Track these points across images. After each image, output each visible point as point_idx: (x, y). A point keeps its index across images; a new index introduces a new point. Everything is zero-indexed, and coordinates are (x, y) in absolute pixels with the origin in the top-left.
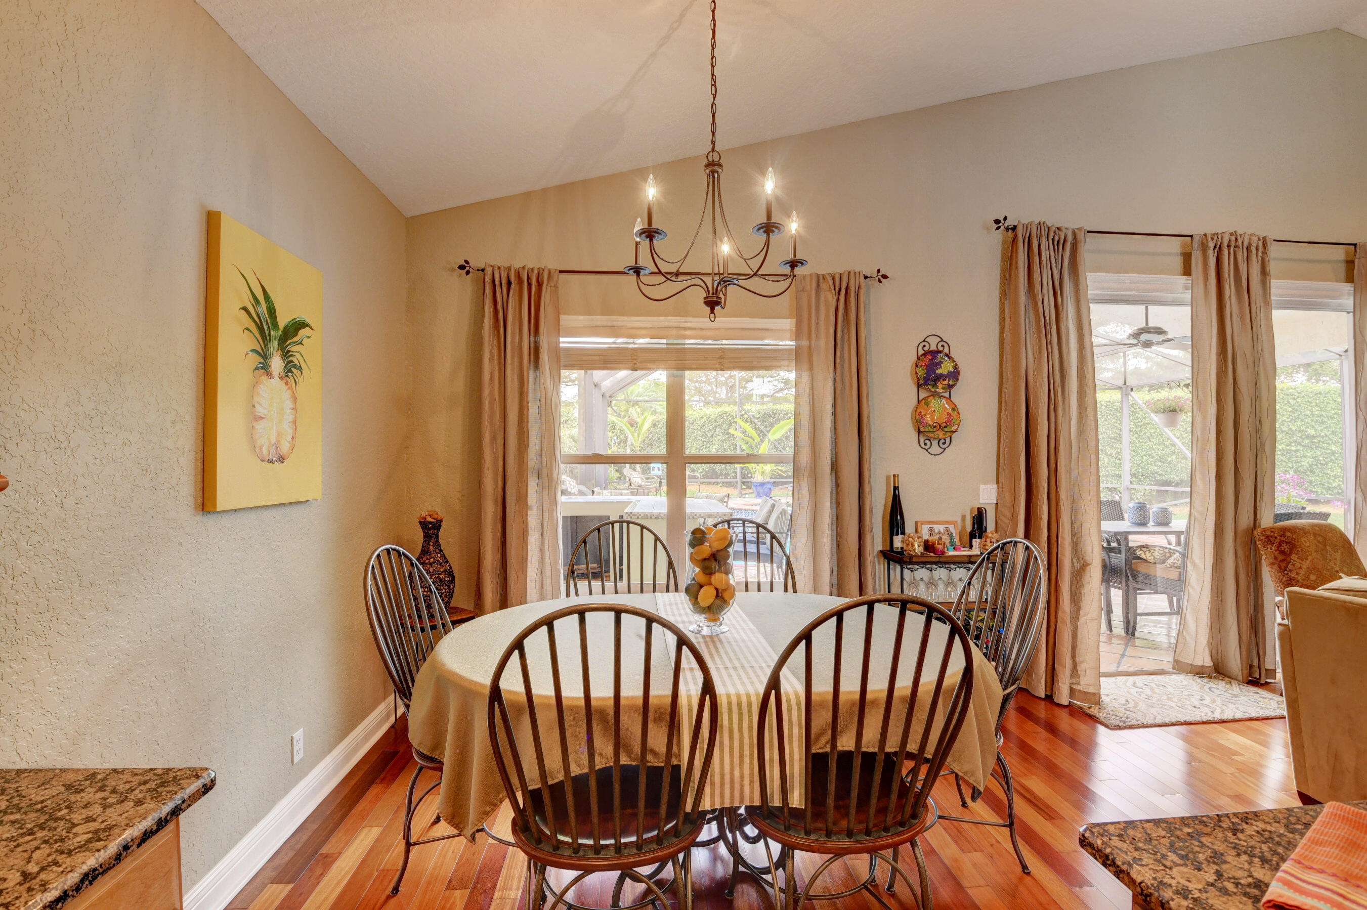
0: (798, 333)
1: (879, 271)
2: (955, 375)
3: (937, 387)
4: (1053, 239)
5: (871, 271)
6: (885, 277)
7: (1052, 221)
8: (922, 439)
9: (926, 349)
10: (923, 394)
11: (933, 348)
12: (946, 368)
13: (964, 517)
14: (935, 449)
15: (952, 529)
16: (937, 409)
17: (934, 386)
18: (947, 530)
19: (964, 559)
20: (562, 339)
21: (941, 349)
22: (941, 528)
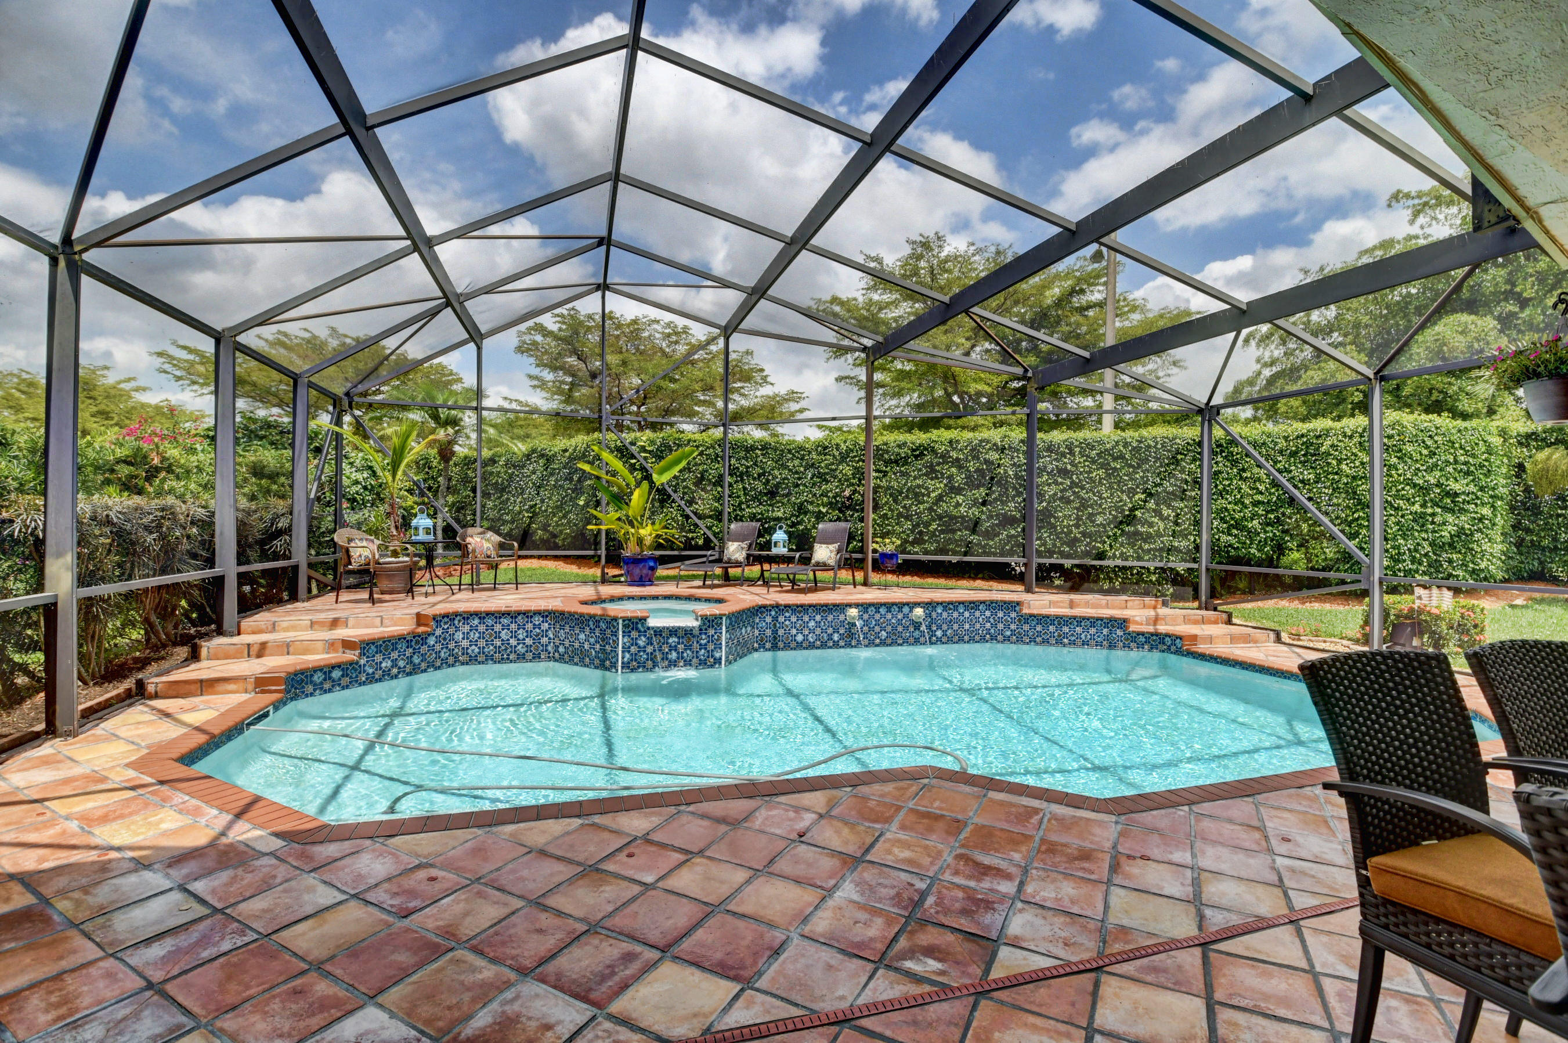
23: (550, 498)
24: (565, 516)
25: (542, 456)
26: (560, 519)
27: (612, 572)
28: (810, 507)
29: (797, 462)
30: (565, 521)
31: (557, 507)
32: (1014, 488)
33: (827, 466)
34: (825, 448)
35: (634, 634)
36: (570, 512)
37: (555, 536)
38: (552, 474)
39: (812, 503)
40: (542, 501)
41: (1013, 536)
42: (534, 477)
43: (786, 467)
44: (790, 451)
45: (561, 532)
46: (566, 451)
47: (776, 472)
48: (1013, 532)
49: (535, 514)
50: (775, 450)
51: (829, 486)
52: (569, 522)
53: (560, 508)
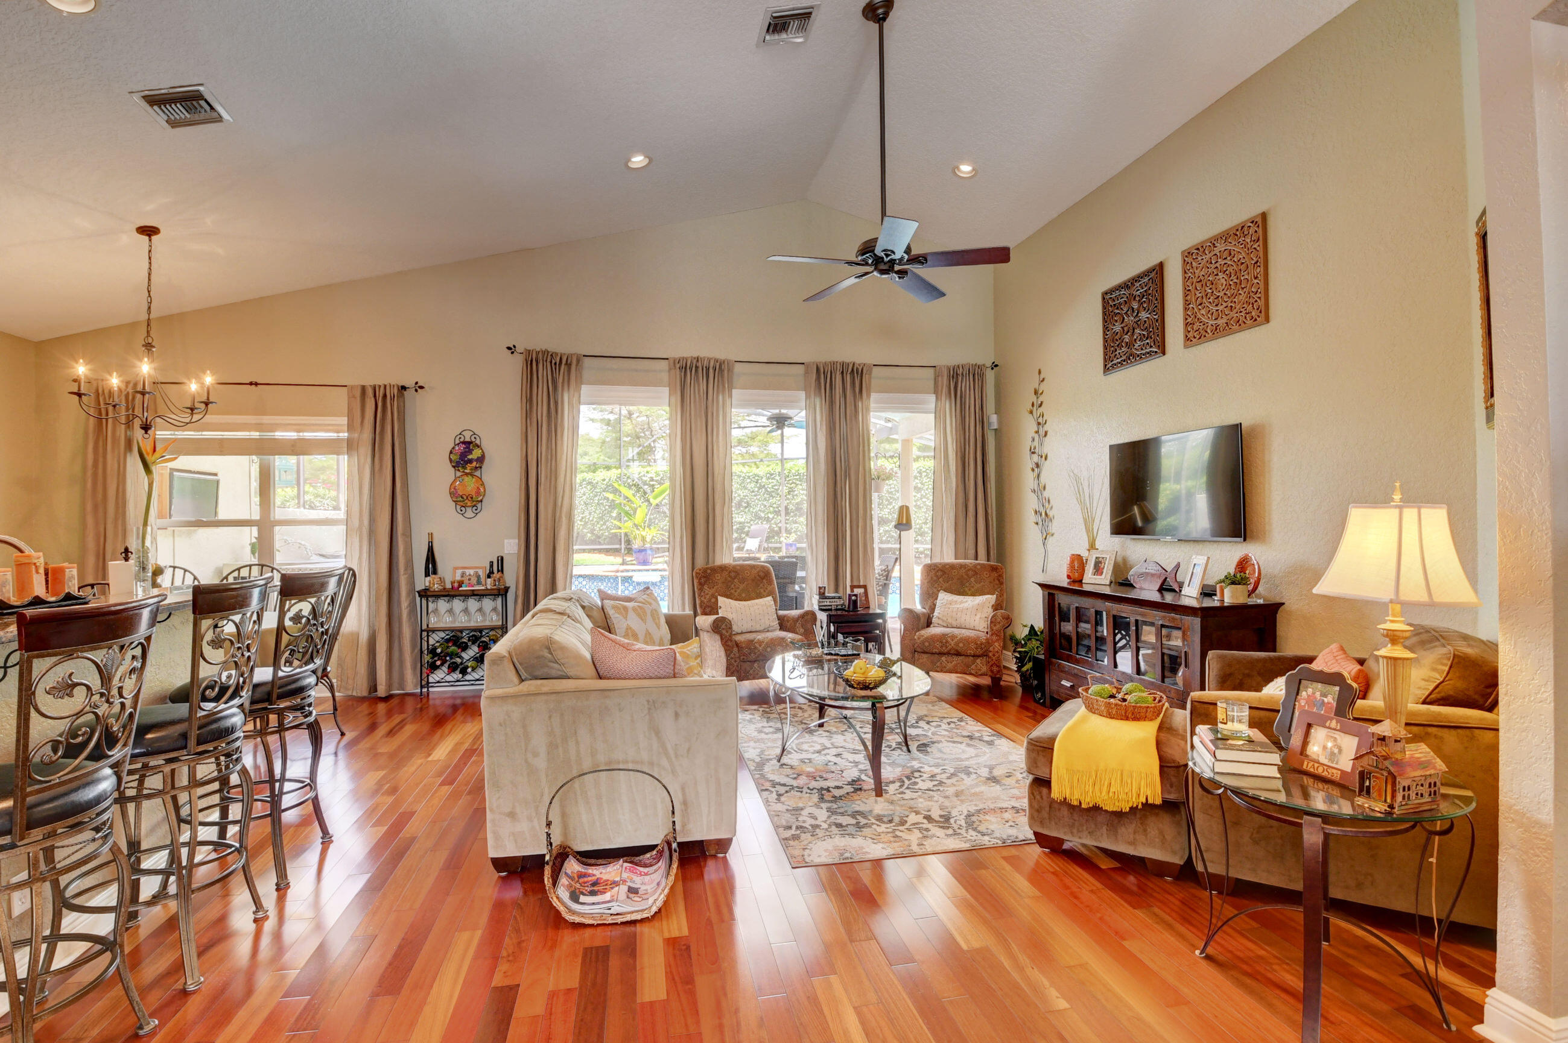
0: (350, 427)
1: (417, 383)
2: (481, 460)
3: (466, 468)
4: (551, 362)
5: (409, 382)
6: (421, 387)
7: (552, 347)
8: (458, 507)
9: (462, 440)
10: (459, 474)
11: (468, 439)
12: (476, 454)
13: (492, 564)
14: (469, 513)
15: (481, 572)
16: (470, 485)
17: (464, 468)
18: (477, 572)
19: (469, 593)
20: (158, 433)
21: (473, 440)
22: (472, 572)
23: (595, 512)
24: (604, 524)
25: (590, 483)
26: (602, 525)
27: (628, 559)
28: (763, 515)
29: (753, 485)
30: (605, 527)
31: (600, 518)
32: (887, 500)
33: (773, 486)
34: (772, 475)
35: (626, 584)
36: (608, 520)
37: (599, 537)
38: (596, 496)
39: (764, 512)
40: (590, 514)
41: (887, 531)
42: (584, 497)
43: (746, 489)
44: (749, 477)
45: (602, 534)
46: (604, 480)
47: (740, 492)
48: (887, 528)
49: (586, 523)
50: (739, 476)
51: (774, 500)
52: (607, 528)
53: (601, 518)
